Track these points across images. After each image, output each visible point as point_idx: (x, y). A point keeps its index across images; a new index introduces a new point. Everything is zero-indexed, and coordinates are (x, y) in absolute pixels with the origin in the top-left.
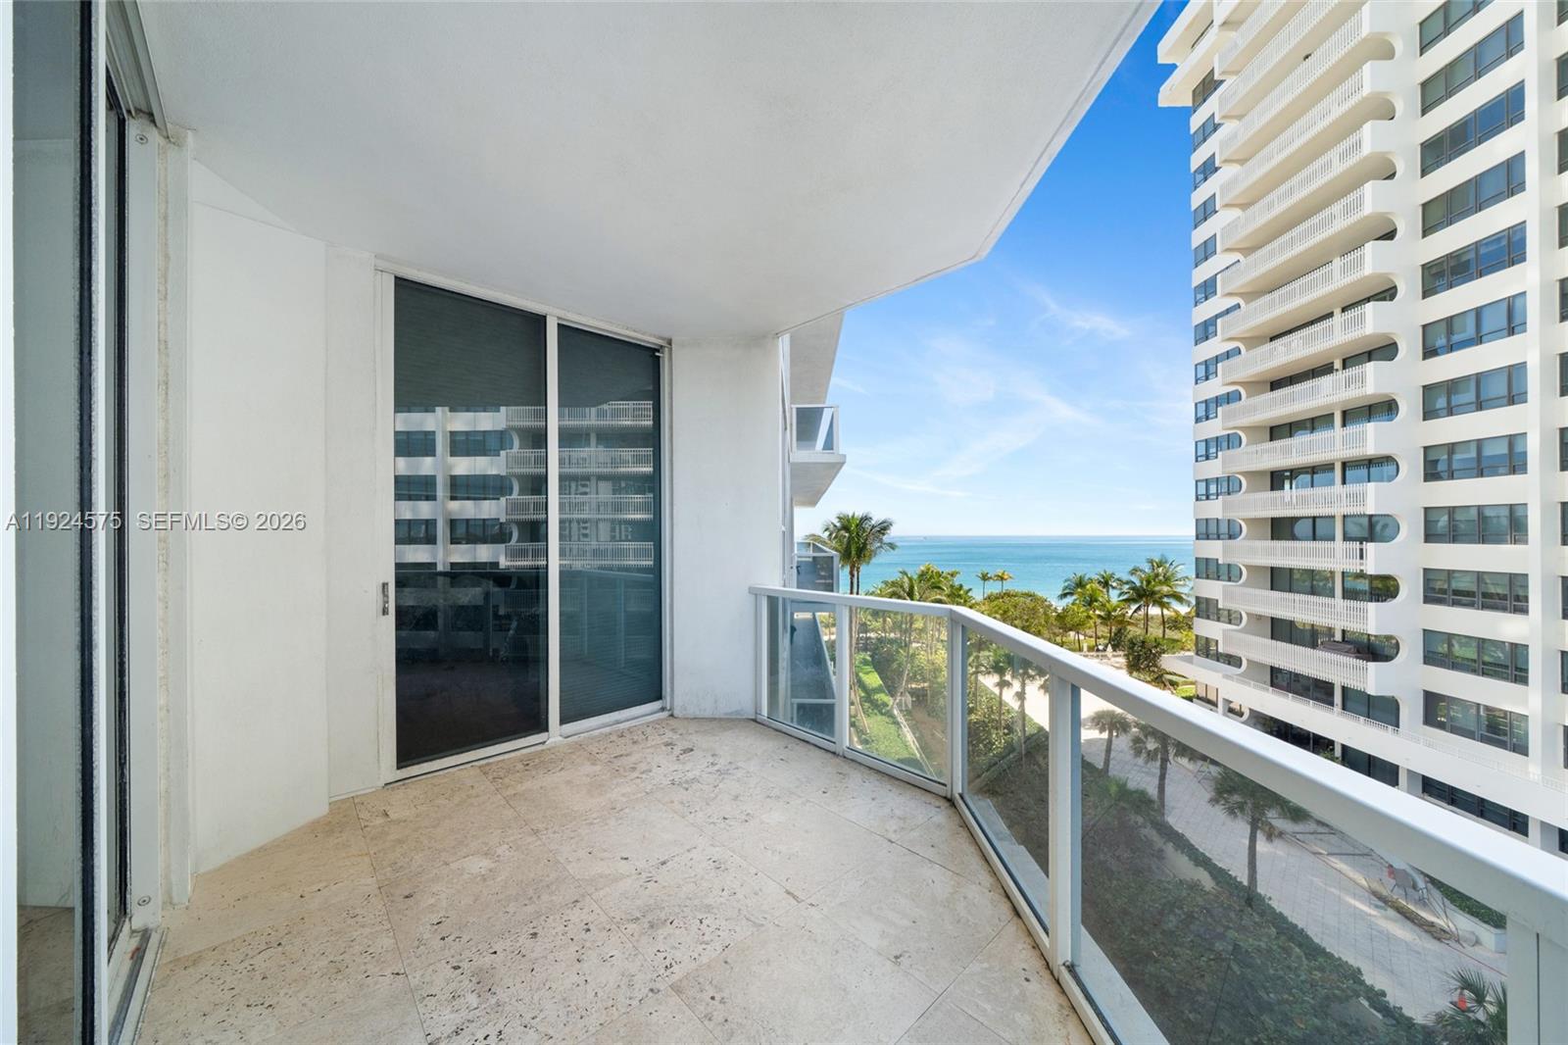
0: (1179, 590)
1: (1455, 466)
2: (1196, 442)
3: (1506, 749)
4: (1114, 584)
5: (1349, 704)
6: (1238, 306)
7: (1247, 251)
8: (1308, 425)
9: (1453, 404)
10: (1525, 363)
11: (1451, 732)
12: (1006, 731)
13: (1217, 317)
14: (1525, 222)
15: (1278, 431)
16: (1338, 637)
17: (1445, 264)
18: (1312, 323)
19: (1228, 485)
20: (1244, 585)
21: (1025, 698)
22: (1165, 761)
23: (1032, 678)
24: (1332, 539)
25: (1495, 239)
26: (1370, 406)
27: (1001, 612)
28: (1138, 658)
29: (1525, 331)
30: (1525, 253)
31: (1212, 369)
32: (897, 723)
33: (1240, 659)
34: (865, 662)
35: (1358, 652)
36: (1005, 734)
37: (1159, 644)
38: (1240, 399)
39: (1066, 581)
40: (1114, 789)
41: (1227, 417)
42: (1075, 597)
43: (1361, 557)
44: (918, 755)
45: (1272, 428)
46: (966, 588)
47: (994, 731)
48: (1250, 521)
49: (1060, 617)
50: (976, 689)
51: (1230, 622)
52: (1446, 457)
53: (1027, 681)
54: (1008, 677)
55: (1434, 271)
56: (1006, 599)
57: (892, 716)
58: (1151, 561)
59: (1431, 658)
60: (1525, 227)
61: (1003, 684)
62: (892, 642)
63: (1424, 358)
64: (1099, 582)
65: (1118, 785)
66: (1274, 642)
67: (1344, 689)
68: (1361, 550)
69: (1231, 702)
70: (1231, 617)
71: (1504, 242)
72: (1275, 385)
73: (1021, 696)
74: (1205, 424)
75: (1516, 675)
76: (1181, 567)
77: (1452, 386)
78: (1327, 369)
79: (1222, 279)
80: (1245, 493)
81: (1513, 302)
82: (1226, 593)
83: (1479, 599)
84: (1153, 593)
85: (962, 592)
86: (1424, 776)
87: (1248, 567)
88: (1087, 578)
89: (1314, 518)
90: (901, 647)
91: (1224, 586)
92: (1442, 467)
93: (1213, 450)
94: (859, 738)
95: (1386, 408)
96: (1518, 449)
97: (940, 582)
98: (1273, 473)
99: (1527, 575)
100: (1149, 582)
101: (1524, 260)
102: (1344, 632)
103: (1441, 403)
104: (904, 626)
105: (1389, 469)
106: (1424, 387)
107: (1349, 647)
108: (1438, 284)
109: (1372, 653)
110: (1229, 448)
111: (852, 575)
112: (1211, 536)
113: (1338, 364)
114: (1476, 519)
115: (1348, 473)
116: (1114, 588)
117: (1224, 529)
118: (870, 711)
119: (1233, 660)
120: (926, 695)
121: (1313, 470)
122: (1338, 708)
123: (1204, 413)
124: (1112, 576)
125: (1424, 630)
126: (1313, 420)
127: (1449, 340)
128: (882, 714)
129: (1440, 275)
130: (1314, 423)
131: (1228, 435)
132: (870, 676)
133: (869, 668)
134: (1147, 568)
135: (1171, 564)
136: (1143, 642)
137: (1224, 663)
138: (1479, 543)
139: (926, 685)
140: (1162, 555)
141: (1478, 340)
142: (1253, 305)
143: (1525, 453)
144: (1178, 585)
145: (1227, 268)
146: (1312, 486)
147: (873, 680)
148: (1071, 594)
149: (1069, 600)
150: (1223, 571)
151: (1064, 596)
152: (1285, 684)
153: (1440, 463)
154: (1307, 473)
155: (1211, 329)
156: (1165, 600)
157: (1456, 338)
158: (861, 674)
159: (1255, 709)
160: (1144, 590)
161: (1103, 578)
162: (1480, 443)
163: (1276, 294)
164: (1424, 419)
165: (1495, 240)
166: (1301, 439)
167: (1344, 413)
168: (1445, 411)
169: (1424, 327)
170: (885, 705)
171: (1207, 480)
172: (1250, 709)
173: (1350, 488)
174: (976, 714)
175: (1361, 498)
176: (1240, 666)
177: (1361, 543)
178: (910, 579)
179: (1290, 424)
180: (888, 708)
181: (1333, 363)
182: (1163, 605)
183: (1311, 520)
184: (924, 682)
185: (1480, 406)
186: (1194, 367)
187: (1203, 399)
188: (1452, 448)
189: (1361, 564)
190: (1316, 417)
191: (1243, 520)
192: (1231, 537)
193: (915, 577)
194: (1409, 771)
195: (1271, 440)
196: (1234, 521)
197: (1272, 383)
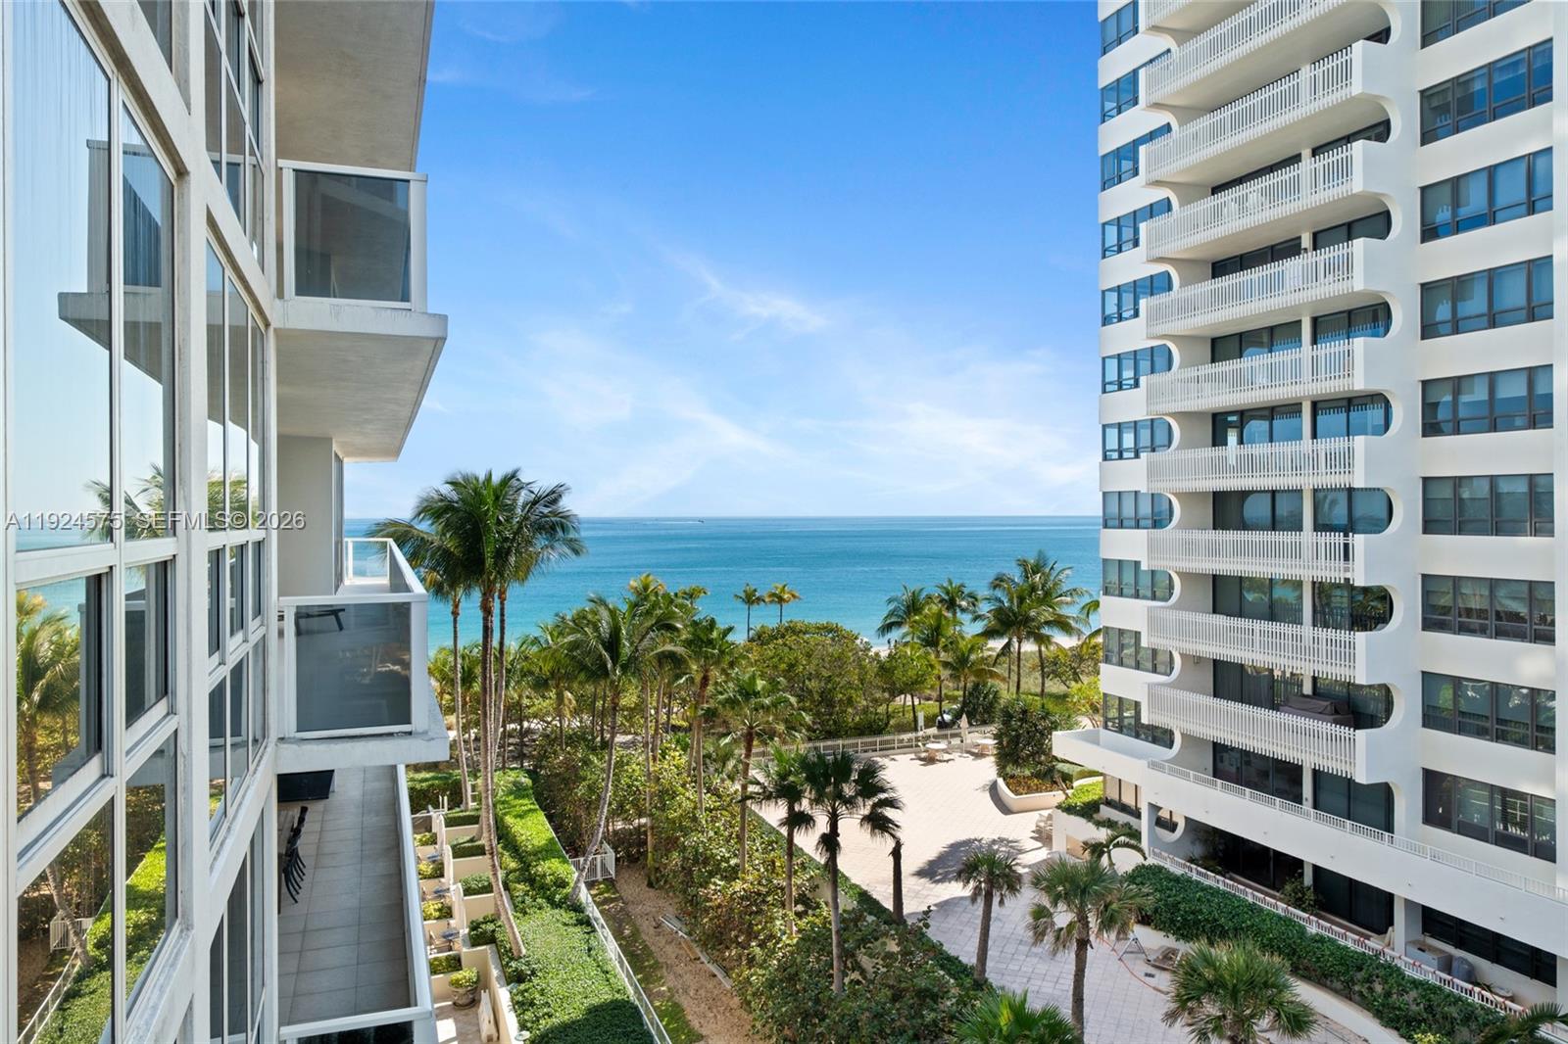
0: (1065, 611)
1: (1462, 413)
2: (1104, 359)
3: (1526, 853)
4: (964, 604)
5: (1323, 797)
6: (1168, 128)
7: (1183, 36)
8: (1265, 339)
9: (1460, 315)
10: (1551, 257)
11: (1459, 833)
12: (800, 908)
13: (1136, 144)
14: (1551, 40)
15: (1224, 346)
16: (1307, 689)
17: (1450, 94)
18: (1271, 169)
19: (1152, 436)
20: (1177, 607)
21: (838, 844)
22: (1083, 944)
23: (849, 802)
24: (1298, 527)
25: (1511, 62)
26: (1350, 312)
27: (783, 666)
28: (1016, 740)
29: (1551, 208)
30: (1551, 87)
31: (1128, 233)
32: (586, 922)
33: (1171, 733)
34: (518, 791)
35: (1336, 712)
36: (799, 915)
37: (1048, 713)
38: (1170, 288)
39: (890, 601)
40: (1005, 1018)
41: (1155, 316)
42: (905, 629)
43: (1346, 558)
44: (631, 990)
45: (1214, 341)
46: (721, 625)
47: (778, 912)
48: (1186, 497)
49: (885, 669)
50: (743, 828)
51: (1154, 670)
52: (1448, 398)
53: (842, 810)
54: (804, 805)
55: (1435, 103)
56: (790, 639)
57: (577, 908)
58: (1023, 564)
59: (1432, 718)
60: (1551, 48)
61: (798, 820)
62: (574, 739)
63: (1423, 240)
64: (942, 601)
65: (1011, 1007)
66: (1217, 701)
67: (1316, 773)
68: (1346, 546)
69: (1160, 808)
70: (1156, 662)
71: (1523, 70)
72: (1220, 268)
73: (830, 842)
74: (1116, 328)
75: (1537, 737)
76: (1068, 572)
77: (1458, 286)
78: (1289, 248)
79: (1149, 77)
80: (1177, 448)
81: (1534, 163)
82: (1153, 621)
83: (1491, 623)
84: (1027, 620)
85: (715, 634)
86: (1423, 906)
87: (1182, 575)
88: (923, 595)
89: (1274, 493)
90: (593, 749)
91: (1150, 609)
92: (1443, 414)
93: (1128, 374)
94: (504, 967)
95: (1373, 316)
96: (1540, 390)
97: (672, 616)
98: (1215, 416)
99: (1553, 583)
100: (1021, 600)
101: (1549, 98)
102: (1315, 679)
103: (1443, 312)
104: (599, 704)
105: (1375, 414)
106: (1423, 285)
107: (1325, 703)
108: (1439, 124)
109: (1353, 713)
110: (1152, 372)
111: (487, 611)
112: (1125, 523)
113: (1306, 241)
114: (1488, 496)
115: (1319, 418)
116: (963, 610)
117: (1145, 509)
118: (528, 900)
119: (1161, 736)
120: (645, 843)
121: (1271, 412)
122: (1307, 806)
123: (1115, 309)
124: (960, 589)
125: (1423, 673)
126: (1272, 330)
127: (1454, 214)
128: (555, 905)
129: (1443, 110)
130: (1275, 335)
131: (1152, 348)
132: (530, 820)
133: (527, 804)
134: (1016, 575)
135: (1052, 568)
136: (1024, 712)
137: (1146, 740)
138: (1492, 535)
139: (643, 820)
140: (1040, 553)
141: (1488, 218)
142: (1194, 127)
143: (1549, 397)
144: (1062, 602)
145: (1151, 61)
146: (1271, 441)
147: (534, 829)
148: (899, 624)
149: (895, 635)
150: (1145, 581)
151: (887, 628)
152: (1233, 770)
153: (1440, 406)
154: (1262, 418)
155: (1126, 165)
156: (1046, 631)
157: (1465, 212)
158: (509, 820)
159: (1191, 817)
160: (1014, 614)
161: (948, 593)
162: (1492, 377)
163: (1226, 113)
164: (1423, 338)
165: (1509, 65)
166: (1255, 362)
167: (1315, 321)
168: (1449, 326)
169: (1423, 189)
170: (561, 884)
171: (1119, 424)
172: (1186, 818)
173: (1324, 445)
174: (744, 881)
175: (1346, 461)
176: (1170, 745)
177: (1346, 535)
178: (613, 613)
179: (1241, 335)
180: (568, 890)
181: (1300, 238)
182: (1042, 640)
183: (1269, 495)
184: (640, 817)
185: (1493, 321)
186: (1100, 227)
187: (1114, 284)
188: (1458, 384)
189: (1347, 570)
190: (1276, 326)
191: (1175, 494)
192: (1157, 523)
193: (624, 608)
194: (1407, 901)
195: (1213, 361)
196: (1160, 495)
197: (1214, 265)
